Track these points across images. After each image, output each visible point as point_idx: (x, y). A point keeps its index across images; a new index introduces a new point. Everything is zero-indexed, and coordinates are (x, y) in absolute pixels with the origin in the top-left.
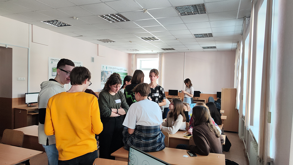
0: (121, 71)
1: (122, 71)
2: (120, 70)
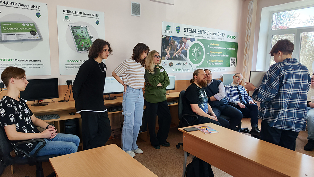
0: (219, 37)
1: (223, 37)
2: (216, 36)
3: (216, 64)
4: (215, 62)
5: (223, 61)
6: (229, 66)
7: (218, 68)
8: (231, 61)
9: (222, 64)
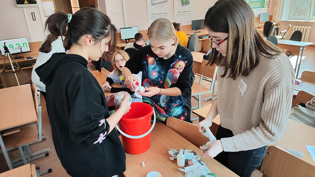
3: (255, 6)
4: (254, 5)
5: (260, 4)
6: (264, 7)
7: (256, 9)
8: (265, 3)
9: (259, 6)
